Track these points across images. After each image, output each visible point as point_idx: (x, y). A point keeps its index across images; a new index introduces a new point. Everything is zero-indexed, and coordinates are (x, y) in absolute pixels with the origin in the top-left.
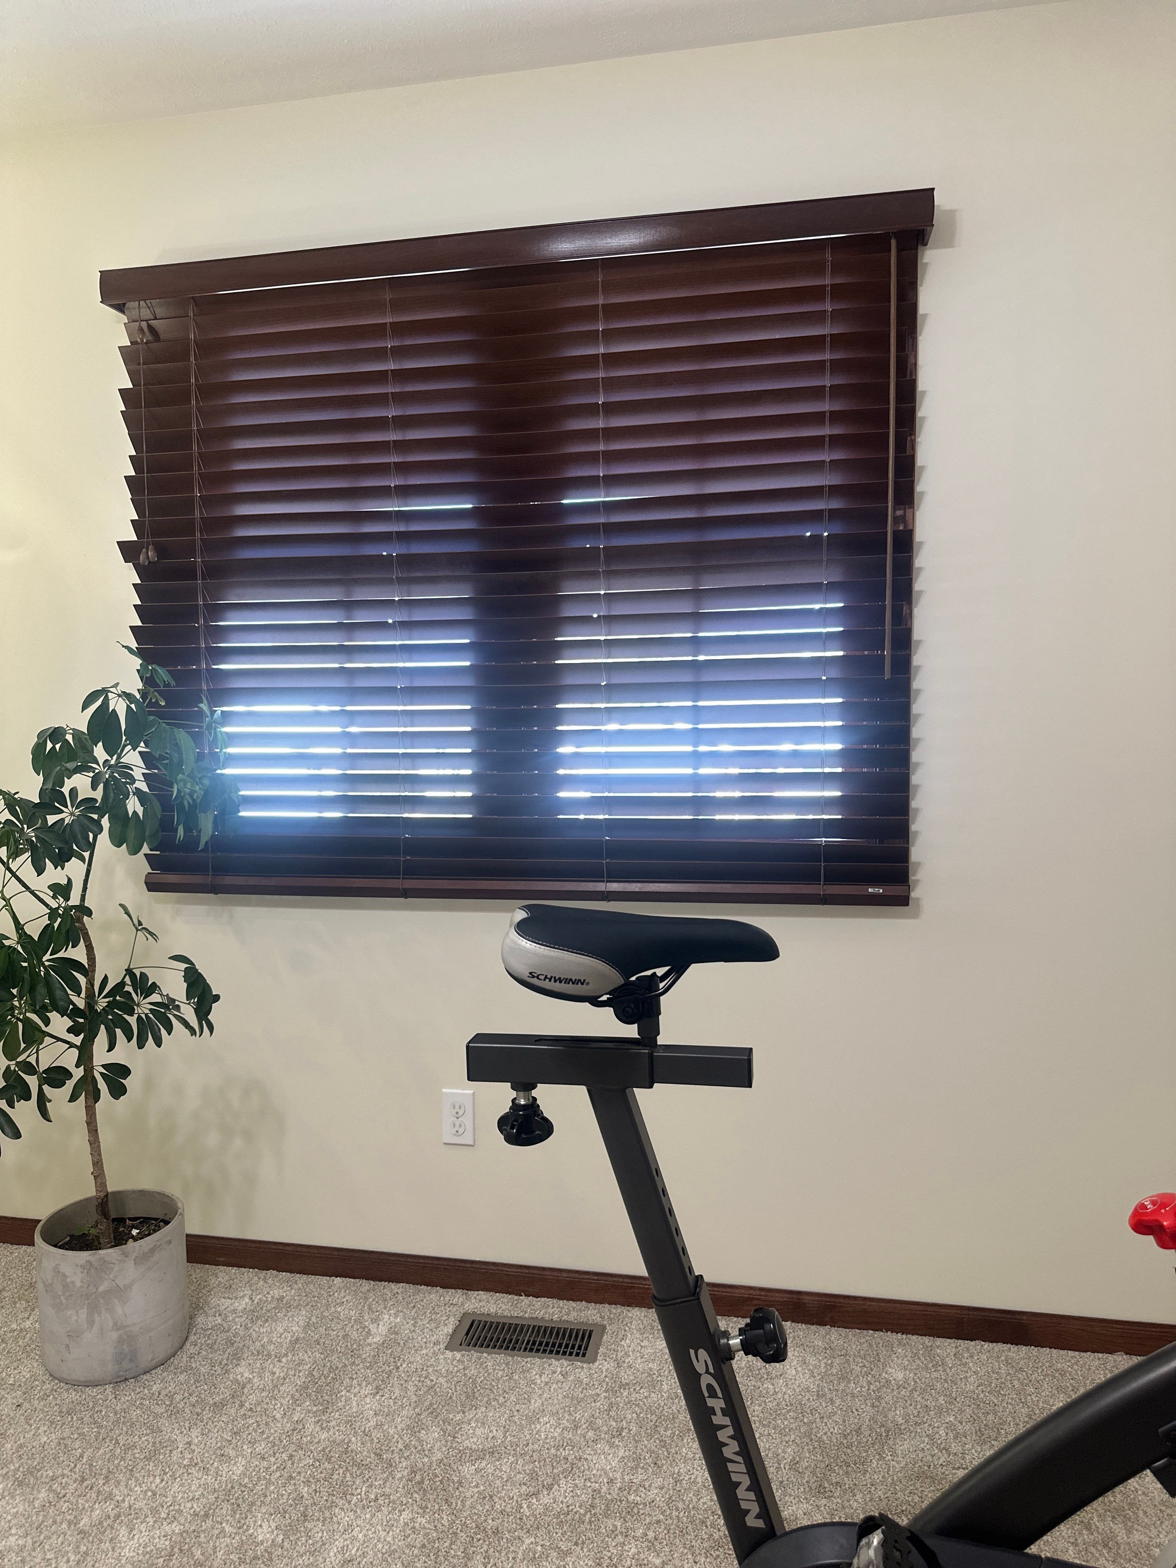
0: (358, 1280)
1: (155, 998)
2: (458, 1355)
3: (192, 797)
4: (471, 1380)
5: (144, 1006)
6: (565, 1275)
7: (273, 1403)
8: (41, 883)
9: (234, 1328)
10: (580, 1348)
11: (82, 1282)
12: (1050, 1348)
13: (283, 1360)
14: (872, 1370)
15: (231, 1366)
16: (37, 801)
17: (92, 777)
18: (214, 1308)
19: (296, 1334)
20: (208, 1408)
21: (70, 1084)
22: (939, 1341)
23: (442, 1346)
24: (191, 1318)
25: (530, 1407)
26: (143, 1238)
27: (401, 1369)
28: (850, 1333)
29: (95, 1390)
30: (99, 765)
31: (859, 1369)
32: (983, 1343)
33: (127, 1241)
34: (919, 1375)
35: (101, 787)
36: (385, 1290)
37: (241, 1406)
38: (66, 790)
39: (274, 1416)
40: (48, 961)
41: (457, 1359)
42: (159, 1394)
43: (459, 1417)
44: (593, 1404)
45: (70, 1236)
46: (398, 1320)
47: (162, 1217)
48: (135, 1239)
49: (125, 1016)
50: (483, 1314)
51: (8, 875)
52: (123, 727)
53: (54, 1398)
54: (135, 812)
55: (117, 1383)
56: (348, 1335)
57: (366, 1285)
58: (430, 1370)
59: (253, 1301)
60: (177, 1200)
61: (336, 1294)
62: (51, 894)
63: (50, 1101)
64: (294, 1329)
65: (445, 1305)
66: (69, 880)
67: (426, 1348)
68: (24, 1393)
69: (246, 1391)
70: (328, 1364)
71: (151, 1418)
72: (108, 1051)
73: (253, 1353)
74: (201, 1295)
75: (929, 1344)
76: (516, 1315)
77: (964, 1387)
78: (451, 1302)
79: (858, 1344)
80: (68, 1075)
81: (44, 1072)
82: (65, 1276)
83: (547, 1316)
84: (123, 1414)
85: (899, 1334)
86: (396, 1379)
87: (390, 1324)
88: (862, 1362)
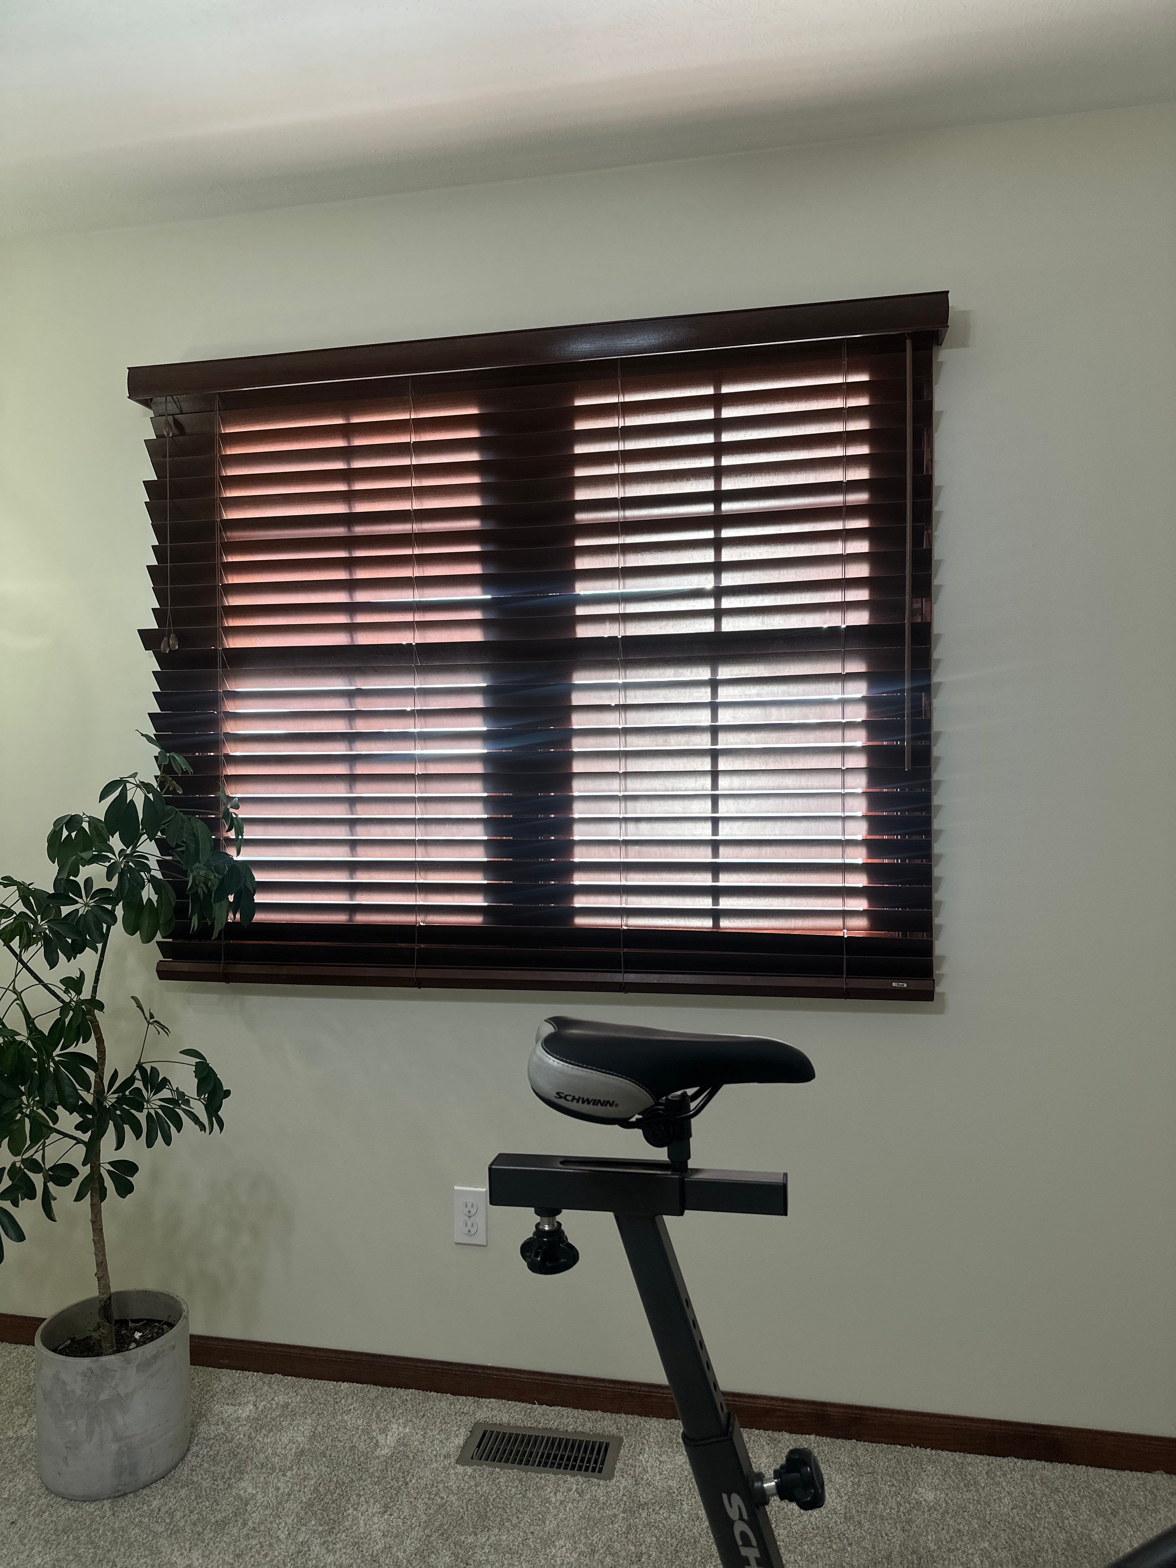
0: (365, 1385)
1: (166, 1093)
2: (469, 1470)
3: (207, 885)
4: (483, 1498)
5: (155, 1102)
6: (580, 1382)
7: (277, 1521)
8: (54, 977)
9: (238, 1437)
10: (596, 1462)
11: (82, 1390)
12: (1087, 1466)
13: (288, 1474)
14: (901, 1489)
15: (233, 1480)
16: (52, 891)
17: (108, 867)
18: (217, 1415)
19: (302, 1445)
20: (209, 1527)
21: (76, 1182)
22: (970, 1458)
23: (453, 1460)
24: (193, 1426)
25: (545, 1529)
26: (145, 1343)
27: (410, 1484)
28: (878, 1448)
29: (92, 1506)
30: (115, 855)
31: (888, 1489)
32: (1016, 1460)
33: (129, 1345)
34: (950, 1495)
35: (116, 878)
36: (393, 1397)
37: (245, 1524)
38: (80, 880)
39: (278, 1537)
40: (58, 1056)
41: (469, 1474)
42: (159, 1510)
43: (470, 1539)
44: (611, 1526)
45: (71, 1339)
46: (407, 1430)
47: (165, 1319)
48: (139, 1344)
49: (133, 1111)
50: (496, 1424)
51: (20, 966)
52: (141, 817)
53: (51, 1515)
54: (149, 900)
55: (115, 1497)
56: (354, 1446)
57: (374, 1391)
58: (441, 1486)
59: (257, 1408)
60: (181, 1301)
61: (343, 1401)
62: (63, 988)
63: (55, 1199)
64: (299, 1439)
65: (456, 1415)
66: (82, 973)
67: (436, 1461)
68: (19, 1509)
69: (249, 1508)
70: (335, 1479)
71: (150, 1538)
72: (116, 1150)
73: (256, 1466)
74: (203, 1401)
75: (960, 1461)
76: (529, 1425)
77: (998, 1509)
78: (462, 1411)
79: (886, 1460)
80: (75, 1172)
81: (50, 1169)
82: (64, 1383)
83: (562, 1426)
84: (121, 1533)
85: (928, 1450)
86: (405, 1496)
87: (398, 1435)
88: (890, 1480)
